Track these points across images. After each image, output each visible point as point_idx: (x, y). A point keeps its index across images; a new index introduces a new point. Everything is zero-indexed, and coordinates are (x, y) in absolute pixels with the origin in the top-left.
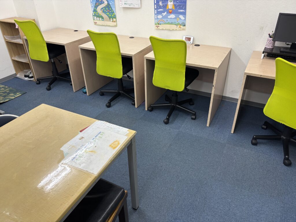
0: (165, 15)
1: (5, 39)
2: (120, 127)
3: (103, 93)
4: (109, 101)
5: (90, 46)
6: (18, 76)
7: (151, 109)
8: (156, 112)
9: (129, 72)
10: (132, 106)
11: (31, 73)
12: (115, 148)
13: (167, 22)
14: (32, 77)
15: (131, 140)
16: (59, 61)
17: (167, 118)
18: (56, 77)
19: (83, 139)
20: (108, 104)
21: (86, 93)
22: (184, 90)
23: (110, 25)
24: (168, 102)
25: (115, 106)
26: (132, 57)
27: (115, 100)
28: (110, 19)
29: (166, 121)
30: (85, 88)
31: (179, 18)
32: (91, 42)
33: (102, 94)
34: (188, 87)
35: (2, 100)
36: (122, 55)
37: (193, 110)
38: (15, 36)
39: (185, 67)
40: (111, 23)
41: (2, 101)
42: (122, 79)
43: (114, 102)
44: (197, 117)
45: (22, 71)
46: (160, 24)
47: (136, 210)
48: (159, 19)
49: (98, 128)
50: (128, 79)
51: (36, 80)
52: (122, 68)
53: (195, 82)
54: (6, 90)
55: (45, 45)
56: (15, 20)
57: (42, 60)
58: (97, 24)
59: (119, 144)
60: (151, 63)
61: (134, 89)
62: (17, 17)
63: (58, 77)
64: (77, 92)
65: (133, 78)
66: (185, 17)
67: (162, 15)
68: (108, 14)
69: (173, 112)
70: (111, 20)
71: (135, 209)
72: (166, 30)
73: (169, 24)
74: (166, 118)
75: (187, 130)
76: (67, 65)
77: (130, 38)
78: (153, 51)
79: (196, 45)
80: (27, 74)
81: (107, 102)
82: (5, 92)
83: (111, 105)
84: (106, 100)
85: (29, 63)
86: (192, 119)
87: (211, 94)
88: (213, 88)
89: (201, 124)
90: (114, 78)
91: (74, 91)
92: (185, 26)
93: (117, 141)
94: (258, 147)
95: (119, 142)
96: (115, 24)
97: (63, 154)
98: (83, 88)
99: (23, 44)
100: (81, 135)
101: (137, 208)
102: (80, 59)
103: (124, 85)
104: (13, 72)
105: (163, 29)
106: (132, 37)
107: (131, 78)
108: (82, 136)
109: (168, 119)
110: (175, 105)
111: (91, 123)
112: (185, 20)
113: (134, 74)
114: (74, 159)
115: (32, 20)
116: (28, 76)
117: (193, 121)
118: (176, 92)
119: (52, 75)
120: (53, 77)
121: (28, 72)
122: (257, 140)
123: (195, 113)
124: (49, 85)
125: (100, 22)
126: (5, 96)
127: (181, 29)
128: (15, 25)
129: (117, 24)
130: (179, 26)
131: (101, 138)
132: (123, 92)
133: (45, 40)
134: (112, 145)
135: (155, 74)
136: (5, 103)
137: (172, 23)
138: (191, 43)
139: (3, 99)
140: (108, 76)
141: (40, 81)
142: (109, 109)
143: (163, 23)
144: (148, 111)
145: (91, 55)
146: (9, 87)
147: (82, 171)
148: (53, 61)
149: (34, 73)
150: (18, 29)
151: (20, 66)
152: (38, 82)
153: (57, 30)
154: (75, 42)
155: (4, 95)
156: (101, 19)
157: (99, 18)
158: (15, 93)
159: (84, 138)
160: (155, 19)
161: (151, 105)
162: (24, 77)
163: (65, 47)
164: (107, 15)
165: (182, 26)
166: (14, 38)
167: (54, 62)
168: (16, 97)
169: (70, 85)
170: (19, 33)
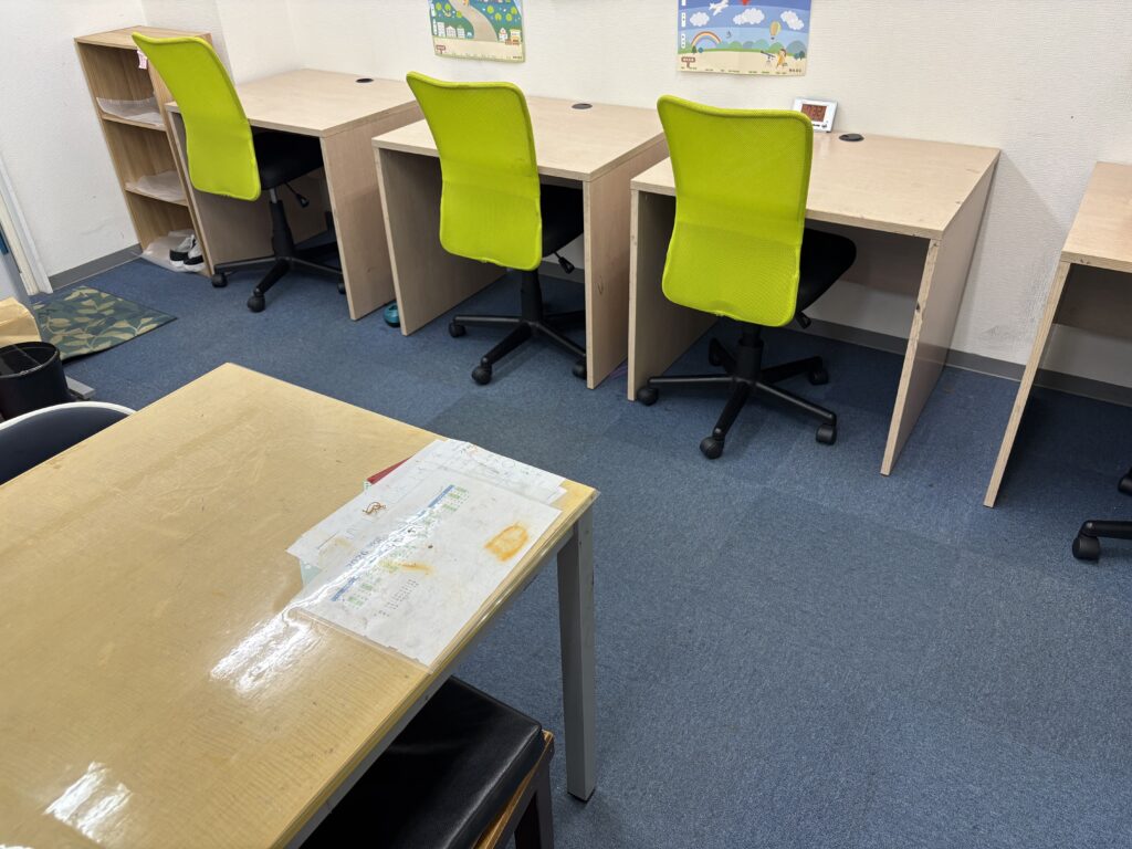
0: (723, 10)
1: (100, 112)
2: (531, 468)
3: (463, 328)
4: (485, 360)
5: (416, 137)
6: (148, 253)
7: (652, 394)
8: (669, 407)
9: (568, 246)
10: (574, 382)
11: (194, 245)
12: (509, 555)
13: (729, 42)
14: (198, 260)
15: (575, 525)
16: (299, 197)
17: (714, 434)
18: (284, 261)
19: (381, 512)
20: (480, 372)
21: (397, 325)
22: (790, 323)
23: (498, 57)
24: (721, 370)
25: (507, 379)
26: (581, 182)
27: (507, 357)
28: (498, 32)
29: (709, 445)
30: (395, 308)
31: (781, 21)
32: (424, 122)
33: (460, 332)
34: (809, 312)
35: (86, 342)
36: (541, 176)
37: (825, 405)
38: (137, 102)
39: (801, 227)
40: (500, 49)
41: (86, 346)
42: (540, 273)
43: (506, 365)
44: (840, 433)
45: (160, 235)
46: (701, 50)
47: (585, 802)
48: (697, 27)
49: (440, 467)
50: (562, 274)
51: (213, 273)
52: (540, 226)
53: (839, 289)
54: (102, 307)
55: (249, 135)
56: (135, 38)
57: (234, 196)
58: (448, 51)
59: (525, 539)
60: (660, 210)
61: (583, 313)
62: (146, 25)
63: (293, 259)
64: (365, 320)
65: (582, 272)
66: (806, 21)
67: (710, 13)
68: (491, 9)
69: (743, 410)
70: (503, 37)
71: (579, 801)
72: (722, 73)
73: (736, 50)
74: (711, 434)
75: (800, 487)
76: (329, 216)
77: (576, 107)
78: (669, 159)
79: (845, 138)
80: (181, 248)
81: (478, 364)
82: (99, 316)
83: (494, 374)
84: (473, 353)
85: (187, 204)
86: (821, 440)
87: (904, 342)
88: (918, 315)
89: (855, 463)
90: (505, 268)
91: (353, 317)
92: (802, 55)
93: (516, 527)
94: (1103, 572)
95: (525, 531)
96: (517, 50)
97: (298, 571)
98: (386, 305)
99: (165, 133)
100: (372, 494)
101: (587, 797)
102: (378, 191)
103: (546, 297)
104: (130, 239)
105: (709, 73)
106: (586, 106)
107: (573, 268)
108: (377, 499)
109: (719, 439)
110: (749, 382)
111: (417, 449)
112: (805, 30)
113: (589, 254)
114: (341, 598)
115: (201, 37)
116: (182, 256)
117: (824, 449)
118: (759, 328)
119: (272, 253)
120: (273, 259)
121: (183, 239)
122: (1101, 540)
123: (835, 416)
124: (257, 290)
125: (457, 43)
126: (96, 331)
127: (786, 69)
128: (137, 55)
129: (524, 53)
130: (777, 58)
131: (455, 510)
132: (542, 324)
133: (248, 116)
134: (498, 543)
135: (673, 252)
136: (98, 357)
137: (748, 47)
138: (824, 127)
139: (89, 340)
140: (485, 259)
141: (226, 274)
142: (483, 389)
143: (714, 47)
144: (638, 404)
145: (421, 173)
146: (115, 296)
147: (371, 649)
148: (274, 200)
149: (205, 244)
150: (146, 72)
151: (156, 215)
152: (219, 279)
153: (292, 76)
154: (359, 122)
155: (94, 325)
156: (461, 31)
157: (456, 27)
158: (134, 319)
159: (384, 507)
160: (680, 29)
161: (652, 381)
162: (168, 257)
163: (322, 142)
164: (486, 14)
165: (789, 59)
166: (133, 106)
167: (280, 202)
168: (138, 333)
169: (338, 294)
170: (152, 89)
